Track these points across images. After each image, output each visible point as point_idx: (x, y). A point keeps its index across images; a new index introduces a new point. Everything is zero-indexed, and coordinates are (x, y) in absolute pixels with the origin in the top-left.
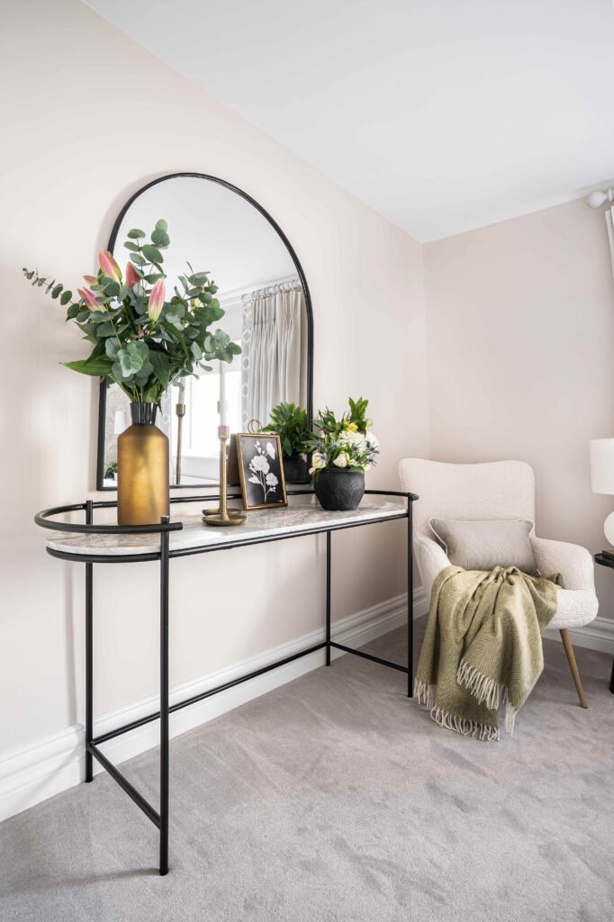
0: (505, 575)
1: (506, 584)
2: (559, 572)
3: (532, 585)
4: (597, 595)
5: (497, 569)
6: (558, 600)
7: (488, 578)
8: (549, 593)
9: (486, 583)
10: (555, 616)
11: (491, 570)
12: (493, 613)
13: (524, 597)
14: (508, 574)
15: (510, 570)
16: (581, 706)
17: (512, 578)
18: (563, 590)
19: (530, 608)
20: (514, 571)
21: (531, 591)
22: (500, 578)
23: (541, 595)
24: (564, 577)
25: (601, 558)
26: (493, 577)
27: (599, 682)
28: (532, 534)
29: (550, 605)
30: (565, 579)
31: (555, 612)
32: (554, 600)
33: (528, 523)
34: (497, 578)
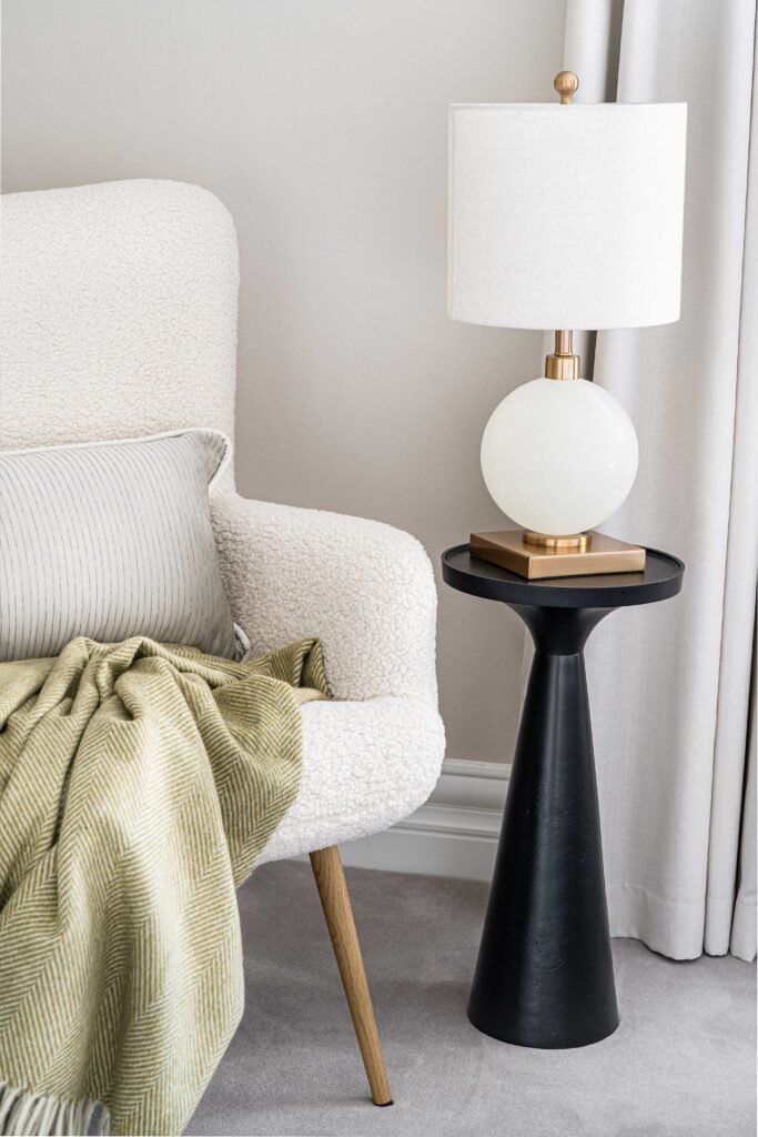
0: (104, 676)
1: (109, 715)
2: (316, 632)
3: (209, 702)
4: (444, 709)
5: (76, 652)
6: (307, 751)
7: (36, 693)
8: (272, 725)
9: (27, 720)
10: (291, 811)
11: (53, 652)
12: (55, 838)
13: (175, 757)
14: (118, 671)
15: (126, 652)
16: (374, 1101)
17: (132, 684)
18: (328, 705)
19: (198, 798)
20: (141, 654)
21: (205, 731)
22: (87, 693)
23: (243, 741)
24: (330, 654)
25: (463, 565)
26: (58, 688)
27: (436, 995)
28: (223, 484)
29: (274, 772)
30: (334, 664)
31: (289, 797)
32: (290, 753)
33: (209, 442)
34: (72, 692)
